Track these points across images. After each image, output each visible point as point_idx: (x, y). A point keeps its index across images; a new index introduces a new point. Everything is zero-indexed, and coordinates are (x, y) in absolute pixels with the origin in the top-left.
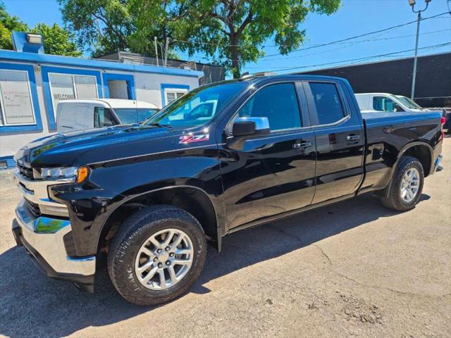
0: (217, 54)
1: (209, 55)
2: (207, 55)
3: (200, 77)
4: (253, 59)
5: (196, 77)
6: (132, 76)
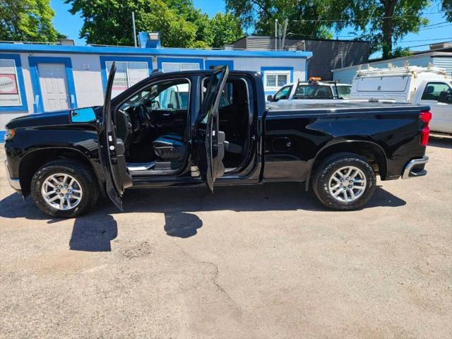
0: (369, 26)
1: (359, 28)
2: (356, 29)
3: (308, 57)
4: (411, 29)
5: (305, 57)
6: (232, 61)
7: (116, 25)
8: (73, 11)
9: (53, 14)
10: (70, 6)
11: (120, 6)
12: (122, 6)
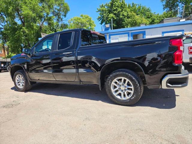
7: (115, 26)
8: (101, 23)
9: (95, 26)
10: (100, 22)
11: (117, 18)
12: (118, 18)
